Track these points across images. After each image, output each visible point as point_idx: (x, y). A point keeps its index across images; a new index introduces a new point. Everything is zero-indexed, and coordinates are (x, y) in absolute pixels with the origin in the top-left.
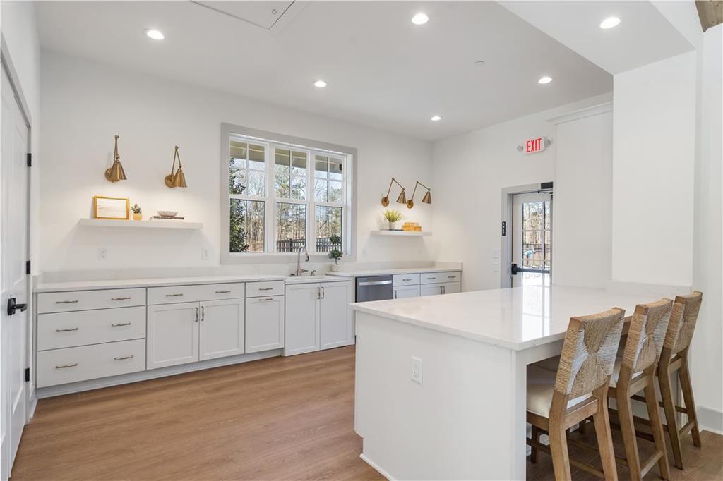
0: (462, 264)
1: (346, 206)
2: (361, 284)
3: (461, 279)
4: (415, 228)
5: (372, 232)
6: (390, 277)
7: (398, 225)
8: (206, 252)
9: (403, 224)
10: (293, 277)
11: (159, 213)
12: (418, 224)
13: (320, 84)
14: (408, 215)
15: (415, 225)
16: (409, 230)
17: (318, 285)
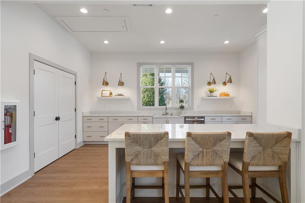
0: (252, 112)
1: (190, 87)
2: (187, 119)
3: (251, 120)
4: (225, 95)
5: (202, 98)
6: (203, 117)
7: (214, 94)
8: (133, 106)
9: (220, 93)
10: (163, 116)
11: (117, 94)
12: (228, 93)
13: (162, 42)
14: (220, 89)
15: (225, 94)
16: (222, 96)
17: (167, 119)
